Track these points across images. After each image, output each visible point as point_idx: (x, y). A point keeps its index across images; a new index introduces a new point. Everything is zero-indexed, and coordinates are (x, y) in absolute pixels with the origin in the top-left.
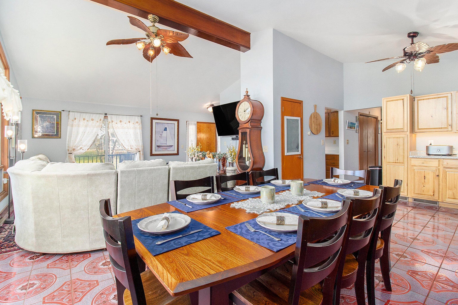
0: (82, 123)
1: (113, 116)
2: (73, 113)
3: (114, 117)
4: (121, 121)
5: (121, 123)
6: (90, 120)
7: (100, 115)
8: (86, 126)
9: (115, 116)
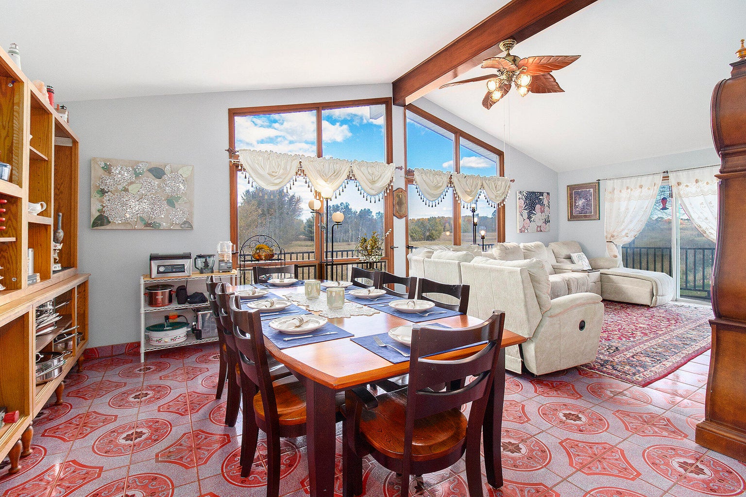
0: (625, 194)
1: (680, 173)
2: (612, 181)
3: (683, 176)
4: (697, 181)
5: (698, 184)
6: (638, 187)
7: (655, 176)
8: (629, 199)
9: (685, 173)
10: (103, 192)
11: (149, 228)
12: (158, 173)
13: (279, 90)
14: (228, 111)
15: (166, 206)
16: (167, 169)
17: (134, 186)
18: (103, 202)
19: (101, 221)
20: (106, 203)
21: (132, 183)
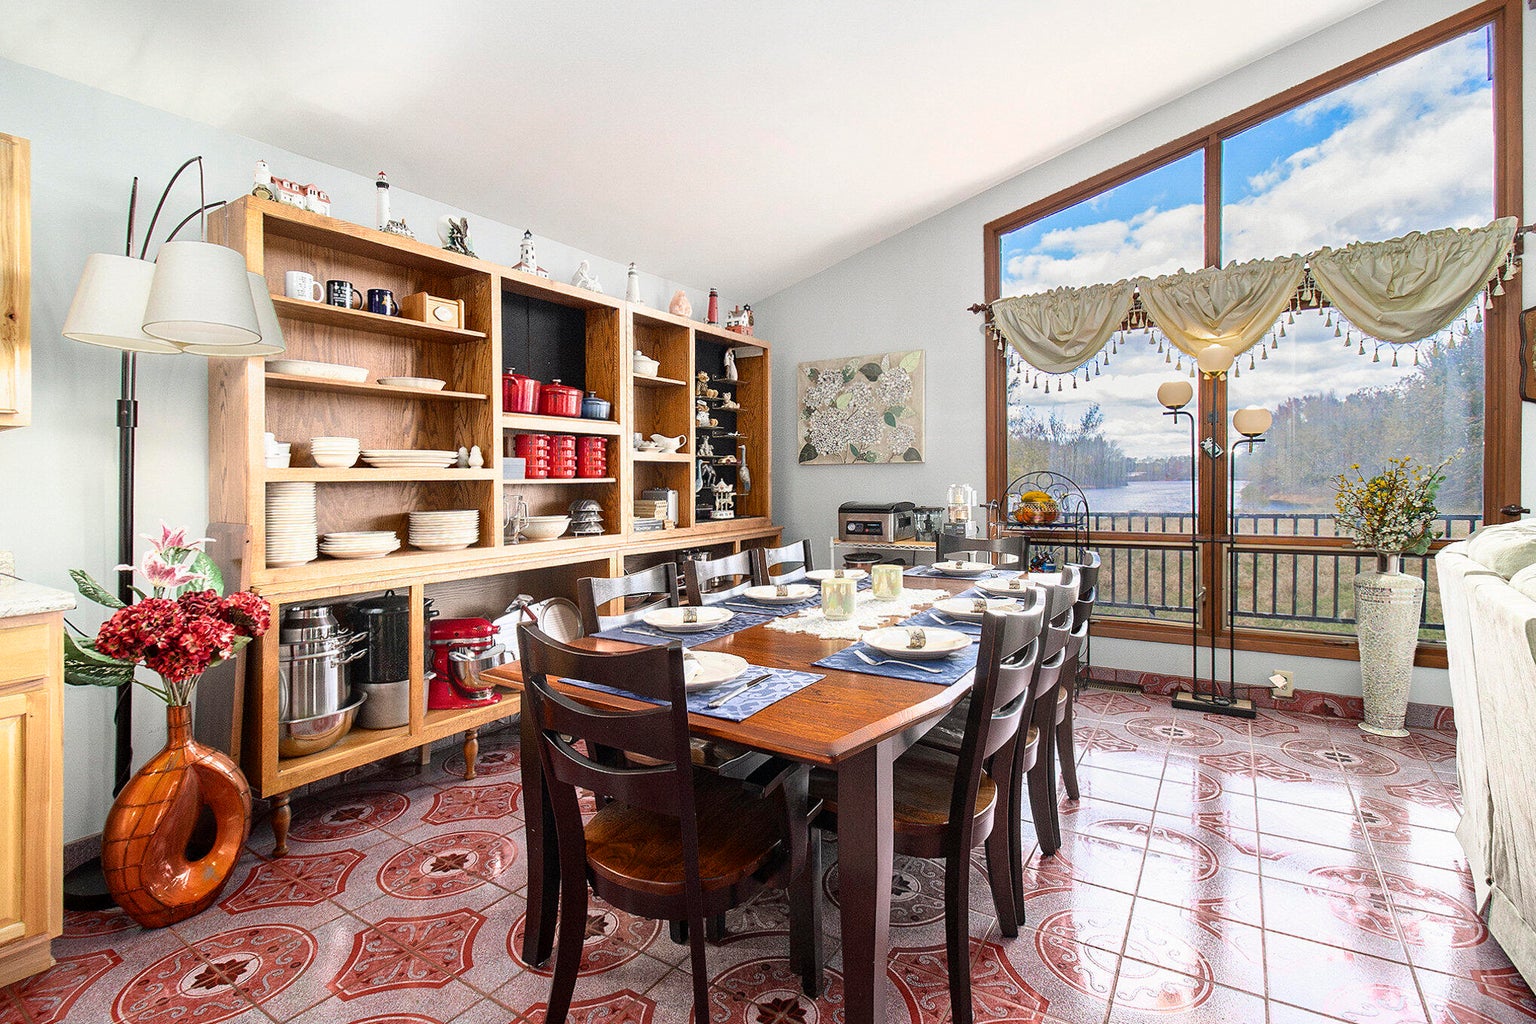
10: (809, 411)
11: (861, 462)
12: (872, 372)
13: (1093, 141)
14: (982, 231)
15: (883, 426)
16: (884, 365)
17: (842, 397)
18: (808, 426)
19: (808, 454)
20: (814, 427)
21: (840, 393)
